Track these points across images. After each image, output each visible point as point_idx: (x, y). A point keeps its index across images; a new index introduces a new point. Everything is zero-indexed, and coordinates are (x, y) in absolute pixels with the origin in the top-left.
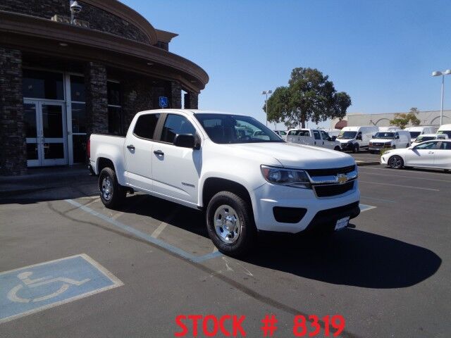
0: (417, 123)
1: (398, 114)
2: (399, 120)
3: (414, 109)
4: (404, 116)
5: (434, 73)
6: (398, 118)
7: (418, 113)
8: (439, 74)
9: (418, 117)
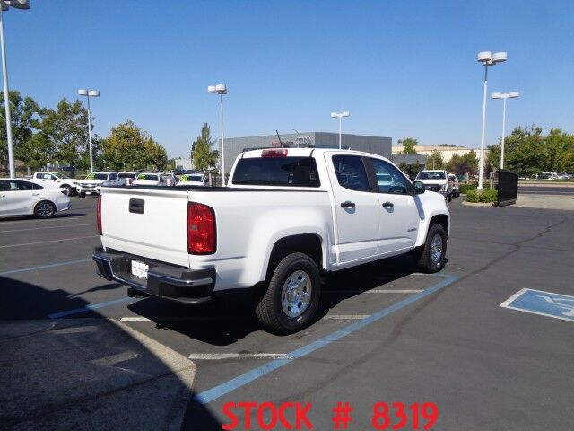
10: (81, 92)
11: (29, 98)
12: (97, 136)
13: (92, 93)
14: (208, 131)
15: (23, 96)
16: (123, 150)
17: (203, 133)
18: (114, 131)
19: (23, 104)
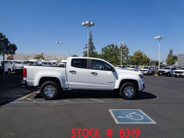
0: (43, 58)
1: (37, 55)
2: (37, 57)
3: (42, 53)
4: (39, 56)
5: (57, 42)
6: (37, 56)
7: (44, 55)
8: (58, 43)
9: (44, 56)
10: (120, 43)
11: (116, 46)
12: (130, 55)
13: (123, 43)
14: (172, 52)
15: (115, 45)
16: (136, 59)
17: (170, 52)
18: (134, 53)
19: (115, 47)
